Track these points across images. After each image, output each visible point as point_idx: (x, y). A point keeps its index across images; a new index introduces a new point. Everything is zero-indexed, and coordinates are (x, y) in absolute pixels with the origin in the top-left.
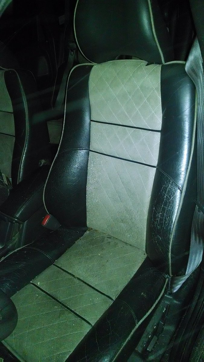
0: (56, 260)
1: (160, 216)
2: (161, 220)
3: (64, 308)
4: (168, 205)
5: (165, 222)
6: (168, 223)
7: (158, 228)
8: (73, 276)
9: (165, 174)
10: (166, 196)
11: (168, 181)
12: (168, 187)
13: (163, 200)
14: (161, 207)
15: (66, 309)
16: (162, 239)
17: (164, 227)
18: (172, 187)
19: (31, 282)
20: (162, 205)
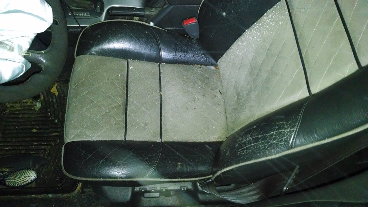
0: (164, 63)
1: (248, 139)
2: (245, 144)
3: (124, 106)
4: (264, 142)
5: (244, 149)
6: (245, 154)
7: (236, 144)
8: (161, 90)
9: (301, 115)
10: (273, 133)
11: (293, 124)
12: (286, 129)
13: (266, 134)
14: (259, 135)
15: (125, 108)
16: (228, 156)
17: (239, 151)
18: (287, 134)
19: (129, 60)
20: (260, 135)
